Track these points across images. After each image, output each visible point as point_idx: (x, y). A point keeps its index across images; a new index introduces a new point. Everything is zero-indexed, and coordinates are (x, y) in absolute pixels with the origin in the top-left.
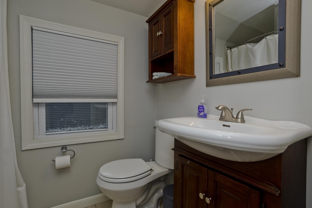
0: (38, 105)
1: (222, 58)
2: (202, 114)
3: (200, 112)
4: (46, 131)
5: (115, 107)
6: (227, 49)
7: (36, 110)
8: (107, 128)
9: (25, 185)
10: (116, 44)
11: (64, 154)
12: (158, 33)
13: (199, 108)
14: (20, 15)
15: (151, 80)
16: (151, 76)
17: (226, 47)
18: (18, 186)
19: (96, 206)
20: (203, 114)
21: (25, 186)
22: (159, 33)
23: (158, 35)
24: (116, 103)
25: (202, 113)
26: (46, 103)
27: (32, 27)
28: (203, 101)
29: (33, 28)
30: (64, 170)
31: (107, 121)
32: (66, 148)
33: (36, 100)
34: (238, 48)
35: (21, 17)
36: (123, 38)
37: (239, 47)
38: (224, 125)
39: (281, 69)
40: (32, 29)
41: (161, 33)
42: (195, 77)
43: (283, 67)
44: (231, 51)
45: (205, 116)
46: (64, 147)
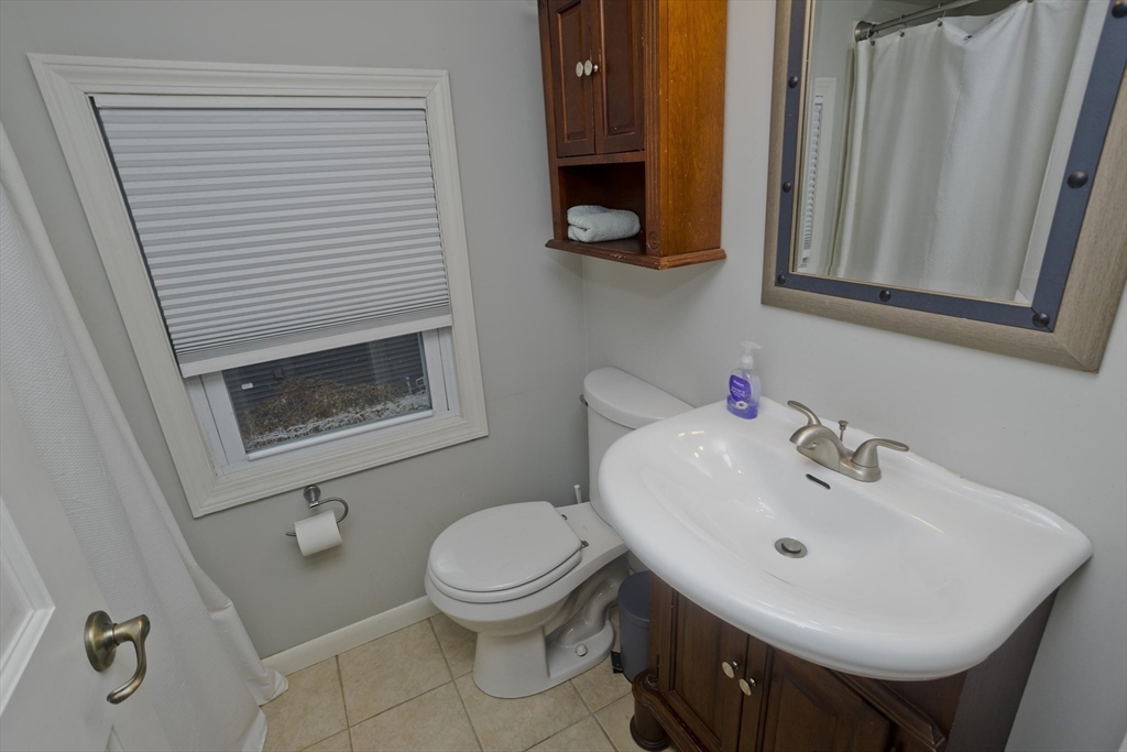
0: (200, 380)
1: (834, 79)
2: (741, 405)
3: (737, 399)
4: (246, 448)
5: (445, 340)
6: (858, 32)
7: (197, 394)
8: (431, 408)
9: (231, 603)
10: (420, 104)
11: (315, 511)
12: (580, 66)
13: (731, 383)
14: (29, 54)
15: (561, 239)
16: (562, 225)
17: (856, 23)
18: (212, 606)
19: (430, 622)
20: (744, 408)
21: (232, 607)
22: (584, 68)
23: (579, 73)
24: (448, 329)
25: (742, 402)
26: (223, 372)
27: (92, 99)
28: (748, 361)
29: (97, 105)
30: (324, 556)
31: (425, 383)
32: (317, 492)
33: (191, 368)
34: (902, 35)
35: (37, 60)
36: (445, 72)
37: (909, 31)
38: (810, 477)
39: (1036, 333)
40: (96, 110)
41: (593, 69)
42: (724, 257)
43: (1045, 328)
44: (873, 43)
45: (751, 413)
46: (311, 492)
